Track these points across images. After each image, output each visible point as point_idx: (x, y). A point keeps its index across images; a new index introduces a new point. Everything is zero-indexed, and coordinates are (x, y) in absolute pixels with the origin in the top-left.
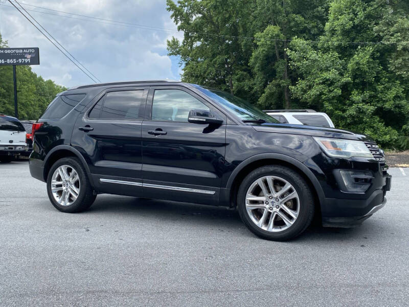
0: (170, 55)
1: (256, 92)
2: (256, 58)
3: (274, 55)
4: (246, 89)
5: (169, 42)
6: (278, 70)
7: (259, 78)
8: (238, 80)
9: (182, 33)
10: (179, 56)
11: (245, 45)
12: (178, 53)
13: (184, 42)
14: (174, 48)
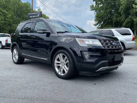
0: (91, 10)
1: (122, 22)
2: (122, 9)
3: (130, 7)
4: (119, 21)
5: (90, 6)
6: (131, 13)
7: (123, 16)
8: (116, 17)
9: (95, 2)
10: (94, 11)
11: (118, 4)
12: (94, 9)
13: (95, 5)
14: (92, 8)
